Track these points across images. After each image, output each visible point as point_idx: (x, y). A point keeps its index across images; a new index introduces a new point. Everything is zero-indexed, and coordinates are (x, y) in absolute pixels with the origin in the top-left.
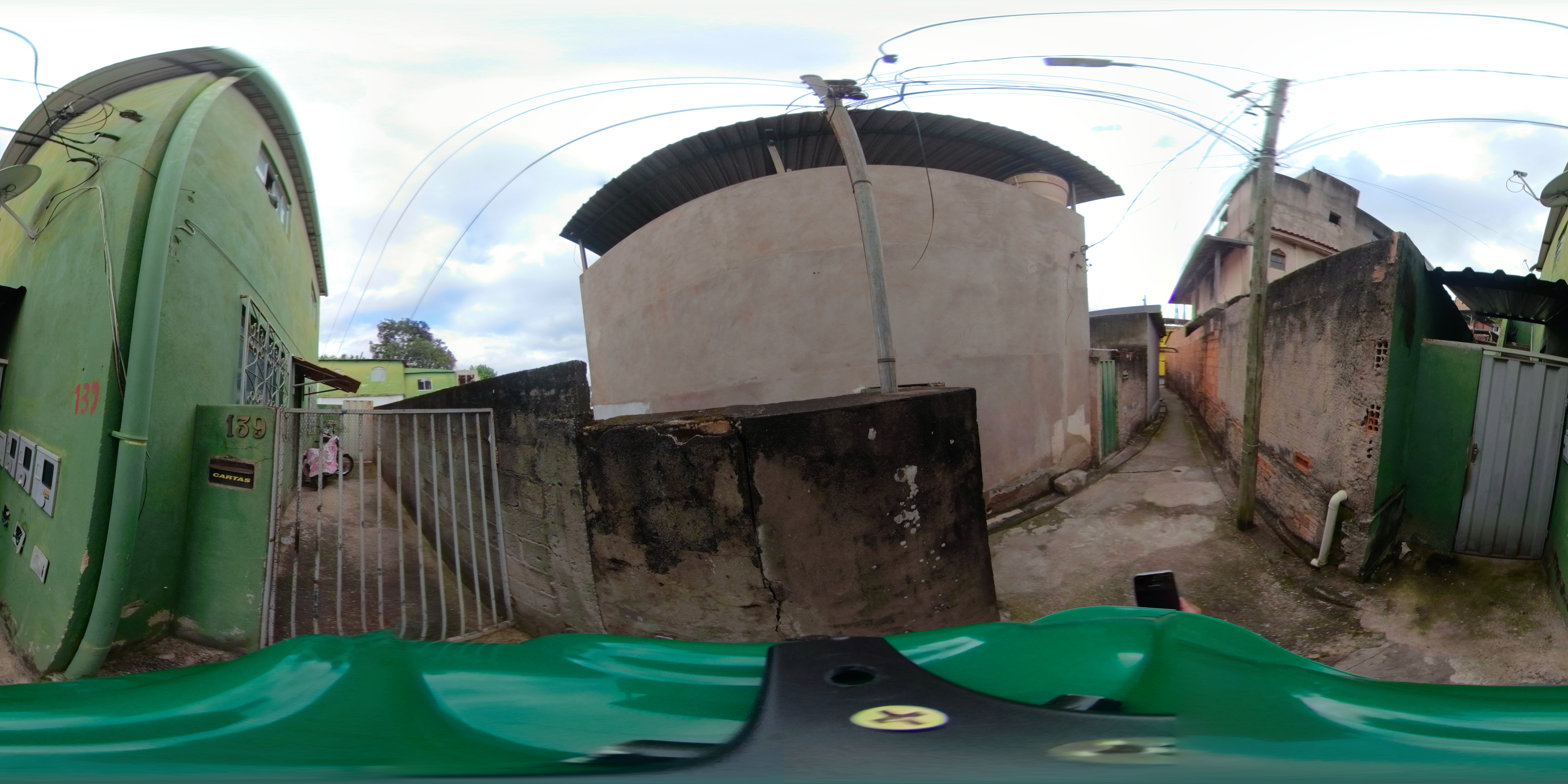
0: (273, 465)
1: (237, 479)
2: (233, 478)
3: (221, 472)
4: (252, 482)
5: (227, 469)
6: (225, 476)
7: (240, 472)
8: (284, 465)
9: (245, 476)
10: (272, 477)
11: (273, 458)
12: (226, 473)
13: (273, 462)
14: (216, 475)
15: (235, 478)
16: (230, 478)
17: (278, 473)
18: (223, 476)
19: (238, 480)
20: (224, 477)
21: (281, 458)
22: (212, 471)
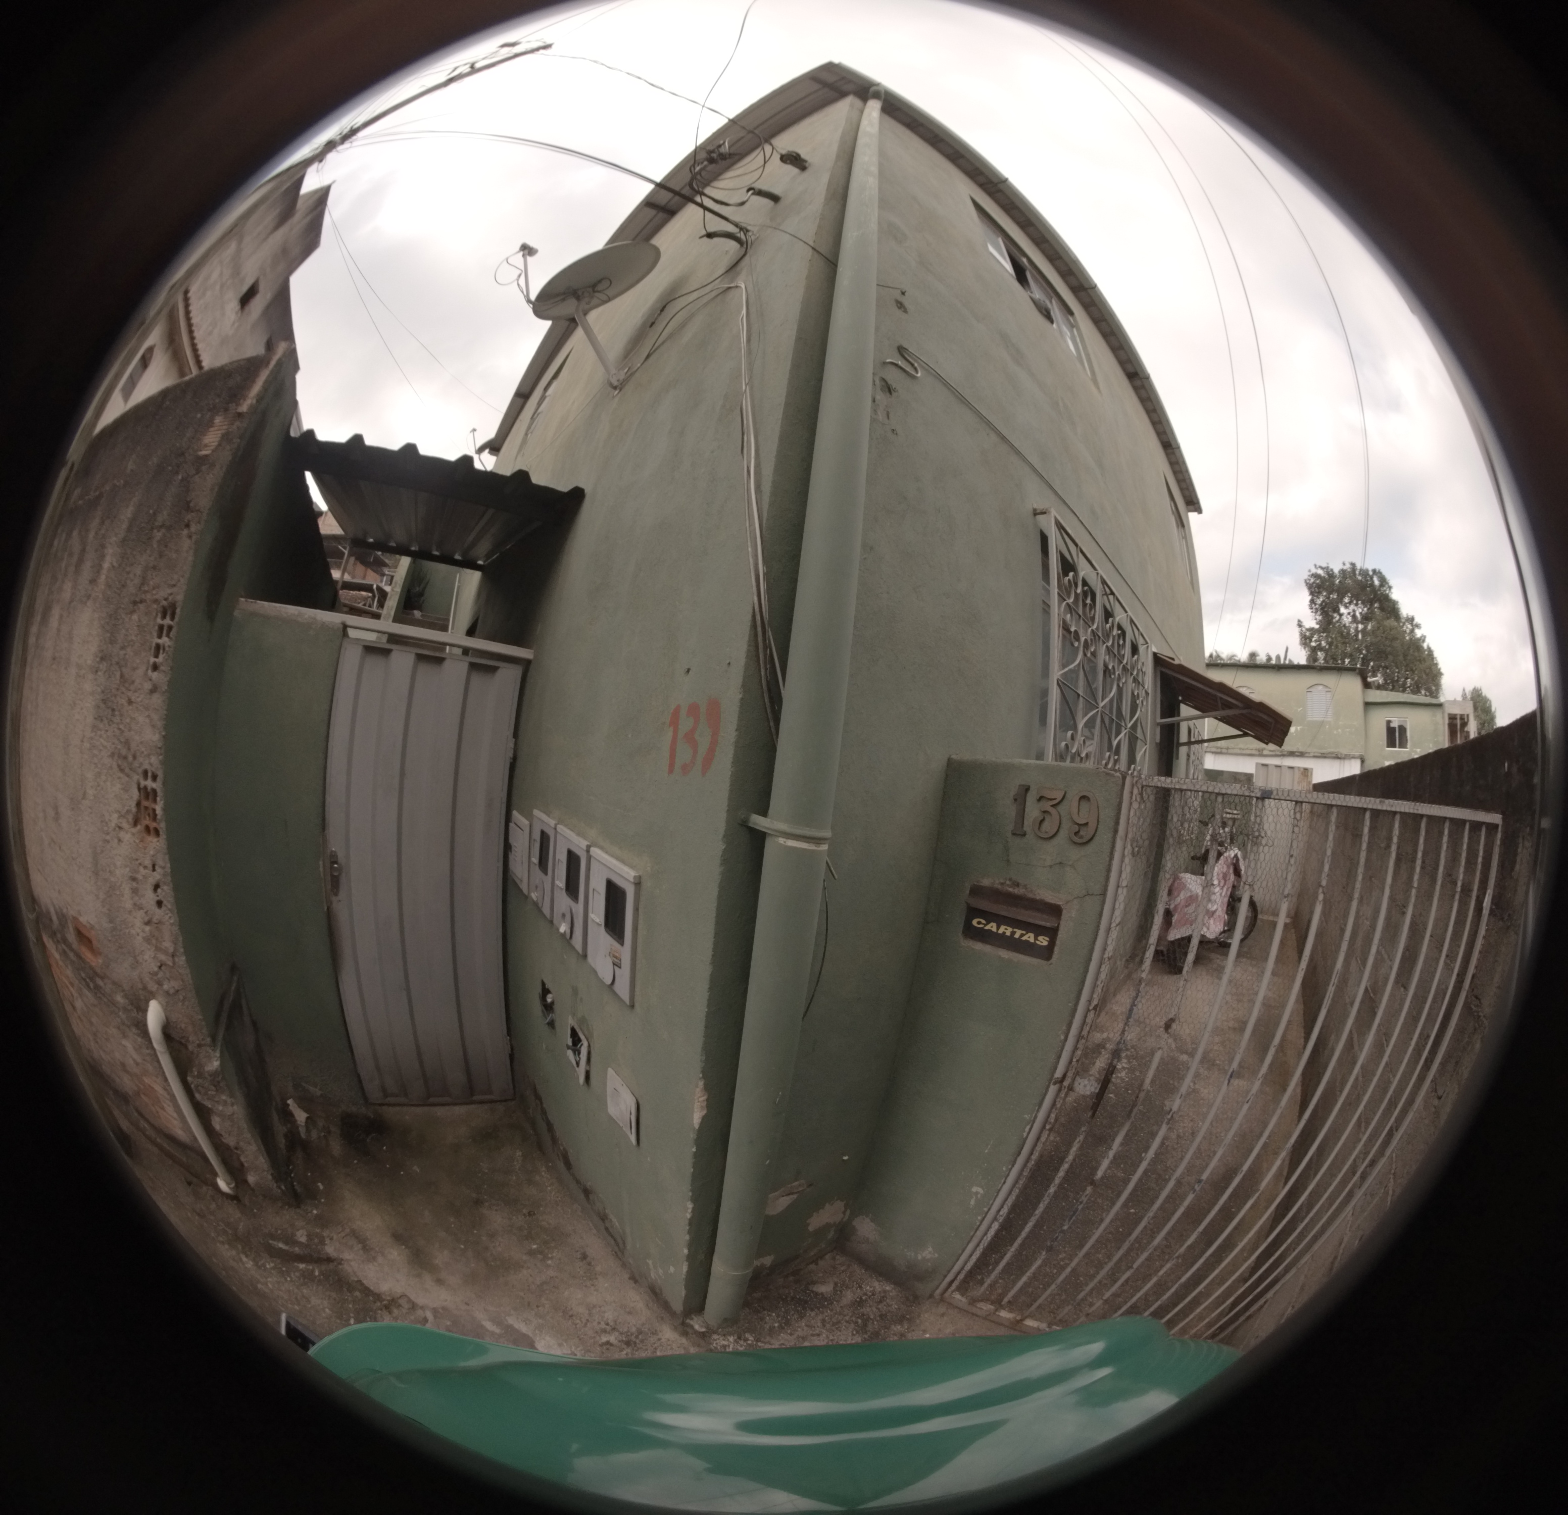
0: (1102, 909)
1: (1022, 935)
2: (1013, 933)
3: (989, 917)
4: (1052, 943)
5: (1003, 911)
6: (998, 928)
7: (1031, 921)
8: (1125, 912)
9: (1038, 930)
10: (1095, 939)
11: (1104, 894)
12: (1001, 920)
13: (1103, 902)
14: (979, 923)
15: (1018, 933)
16: (1008, 933)
17: (1109, 930)
18: (992, 927)
19: (1024, 938)
20: (994, 929)
21: (1123, 894)
22: (973, 912)
